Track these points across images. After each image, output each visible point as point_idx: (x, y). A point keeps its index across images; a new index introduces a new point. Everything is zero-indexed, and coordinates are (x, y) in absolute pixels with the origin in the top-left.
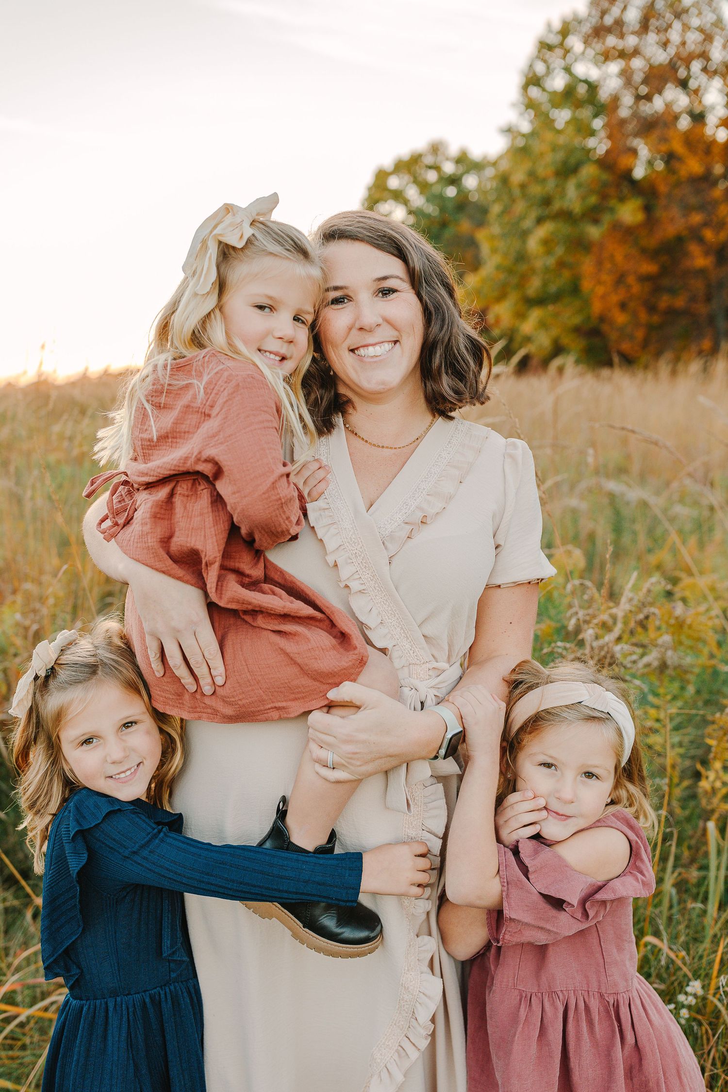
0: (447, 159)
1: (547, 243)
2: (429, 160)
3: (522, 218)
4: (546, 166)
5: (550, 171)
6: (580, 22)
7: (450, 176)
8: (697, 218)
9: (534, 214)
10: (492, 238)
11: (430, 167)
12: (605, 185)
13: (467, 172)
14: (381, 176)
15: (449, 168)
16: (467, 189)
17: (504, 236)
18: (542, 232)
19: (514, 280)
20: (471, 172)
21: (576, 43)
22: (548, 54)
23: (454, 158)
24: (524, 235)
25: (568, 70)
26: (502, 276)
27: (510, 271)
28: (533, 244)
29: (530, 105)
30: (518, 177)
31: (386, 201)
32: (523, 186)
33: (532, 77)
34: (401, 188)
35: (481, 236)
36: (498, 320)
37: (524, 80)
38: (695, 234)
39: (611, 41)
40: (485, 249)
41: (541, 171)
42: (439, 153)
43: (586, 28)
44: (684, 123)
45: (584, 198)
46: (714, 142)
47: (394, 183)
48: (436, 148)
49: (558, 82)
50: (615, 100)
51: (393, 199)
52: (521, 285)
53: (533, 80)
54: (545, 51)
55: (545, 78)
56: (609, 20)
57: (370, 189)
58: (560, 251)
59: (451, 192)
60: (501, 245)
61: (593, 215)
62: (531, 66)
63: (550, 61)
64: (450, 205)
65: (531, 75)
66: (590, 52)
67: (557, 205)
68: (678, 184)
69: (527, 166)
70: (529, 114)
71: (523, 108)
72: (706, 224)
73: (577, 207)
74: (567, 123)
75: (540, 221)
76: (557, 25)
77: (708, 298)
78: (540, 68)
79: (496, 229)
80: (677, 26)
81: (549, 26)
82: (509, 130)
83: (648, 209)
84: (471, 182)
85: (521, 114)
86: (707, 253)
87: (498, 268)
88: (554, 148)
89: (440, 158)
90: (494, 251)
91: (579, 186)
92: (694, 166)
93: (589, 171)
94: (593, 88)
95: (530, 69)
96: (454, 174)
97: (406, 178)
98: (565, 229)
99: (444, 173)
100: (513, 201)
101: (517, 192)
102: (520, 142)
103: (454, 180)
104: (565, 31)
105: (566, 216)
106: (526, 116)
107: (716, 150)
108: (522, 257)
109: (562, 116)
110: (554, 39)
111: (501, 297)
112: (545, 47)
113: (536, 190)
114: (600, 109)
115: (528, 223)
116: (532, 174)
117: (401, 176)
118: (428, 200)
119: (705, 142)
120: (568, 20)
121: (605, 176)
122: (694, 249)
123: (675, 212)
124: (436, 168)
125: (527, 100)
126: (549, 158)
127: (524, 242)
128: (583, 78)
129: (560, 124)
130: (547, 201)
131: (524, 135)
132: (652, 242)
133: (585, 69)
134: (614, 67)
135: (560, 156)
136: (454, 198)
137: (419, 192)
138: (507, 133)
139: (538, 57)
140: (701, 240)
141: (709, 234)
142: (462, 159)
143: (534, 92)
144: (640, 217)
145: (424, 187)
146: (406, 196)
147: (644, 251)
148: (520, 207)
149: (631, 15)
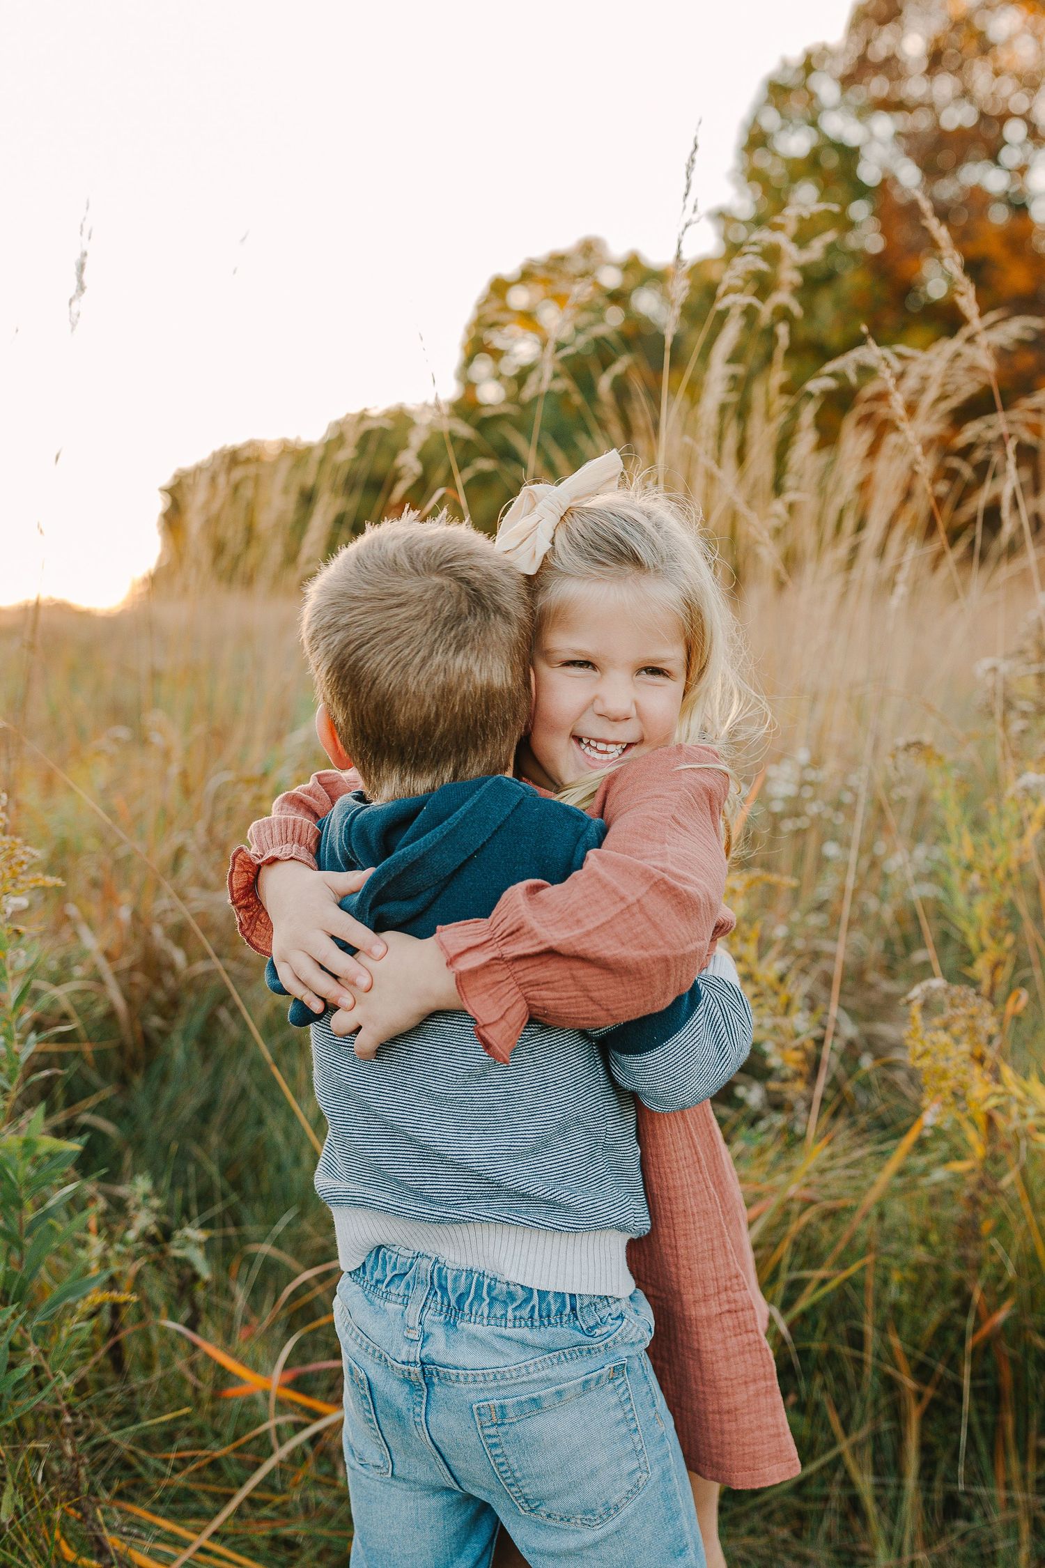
0: (608, 264)
2: (577, 264)
6: (830, 55)
7: (613, 289)
11: (579, 276)
12: (877, 302)
13: (640, 285)
14: (499, 287)
15: (611, 278)
16: (641, 313)
20: (646, 286)
21: (827, 89)
22: (786, 102)
23: (619, 264)
25: (814, 125)
29: (754, 176)
33: (757, 135)
34: (530, 308)
37: (745, 140)
39: (879, 87)
42: (594, 255)
43: (842, 66)
44: (999, 216)
45: (846, 322)
47: (519, 298)
48: (589, 248)
49: (797, 143)
51: (518, 324)
53: (756, 140)
54: (780, 94)
55: (778, 135)
56: (877, 53)
62: (755, 117)
63: (787, 107)
65: (755, 132)
66: (851, 100)
68: (994, 305)
70: (752, 192)
71: (742, 180)
73: (833, 336)
76: (796, 57)
78: (771, 120)
81: (785, 60)
82: (722, 216)
84: (646, 302)
85: (741, 191)
89: (596, 261)
92: (1016, 278)
93: (852, 281)
94: (850, 155)
95: (754, 124)
96: (619, 288)
97: (540, 291)
99: (603, 285)
102: (736, 234)
103: (618, 297)
104: (808, 67)
106: (748, 193)
110: (790, 79)
112: (777, 92)
117: (532, 287)
120: (812, 52)
124: (589, 277)
125: (748, 169)
128: (838, 139)
131: (744, 223)
133: (842, 126)
134: (884, 125)
138: (719, 221)
139: (767, 104)
142: (632, 265)
143: (760, 158)
146: (540, 321)
149: (914, 46)
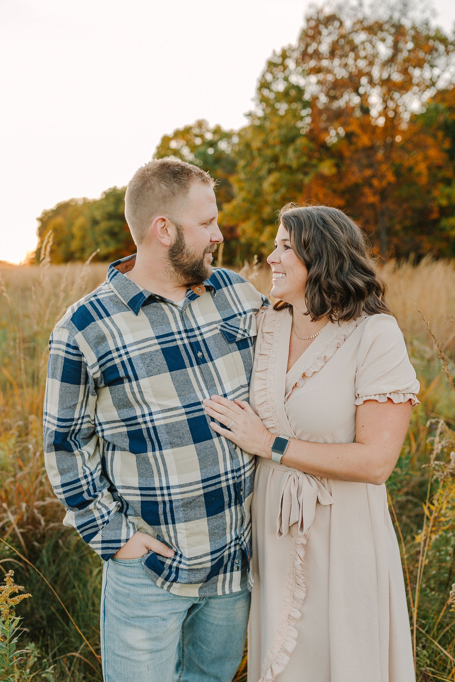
0: (208, 131)
1: (276, 186)
2: (196, 131)
3: (259, 170)
4: (274, 138)
5: (277, 140)
6: (293, 50)
7: (210, 141)
8: (368, 172)
9: (266, 168)
10: (240, 181)
11: (197, 136)
12: (311, 150)
13: (221, 139)
14: (166, 140)
15: (209, 136)
16: (221, 149)
17: (247, 180)
18: (272, 178)
19: (255, 208)
20: (224, 139)
21: (291, 64)
22: (275, 70)
23: (212, 130)
24: (260, 180)
25: (286, 79)
26: (247, 205)
27: (252, 202)
28: (267, 185)
29: (263, 100)
30: (256, 144)
31: (169, 156)
32: (259, 150)
33: (264, 83)
34: (178, 148)
35: (233, 180)
36: (244, 232)
37: (259, 85)
38: (368, 182)
39: (312, 63)
40: (236, 188)
41: (271, 141)
42: (203, 127)
43: (297, 55)
44: (358, 113)
45: (298, 158)
46: (376, 126)
47: (174, 144)
48: (200, 124)
49: (280, 87)
50: (315, 98)
51: (173, 155)
52: (259, 211)
53: (264, 85)
54: (272, 67)
55: (273, 84)
56: (310, 50)
57: (158, 148)
58: (283, 190)
59: (211, 151)
60: (246, 185)
61: (304, 169)
62: (263, 76)
63: (275, 73)
64: (210, 160)
65: (263, 81)
66: (300, 69)
67: (282, 162)
68: (356, 151)
69: (262, 137)
70: (262, 105)
71: (258, 102)
72: (373, 176)
73: (294, 164)
74: (287, 111)
75: (270, 172)
76: (279, 51)
77: (376, 222)
78: (269, 77)
79: (242, 176)
80: (352, 55)
81: (274, 52)
82: (249, 115)
83: (337, 166)
84: (223, 145)
85: (257, 105)
86: (375, 194)
87: (244, 200)
88: (280, 127)
89: (204, 130)
90: (241, 189)
91: (295, 150)
92: (365, 140)
93: (301, 142)
94: (300, 91)
95: (262, 78)
96: (212, 140)
97: (182, 142)
98: (286, 177)
99: (206, 139)
100: (253, 158)
101: (256, 153)
102: (257, 123)
103: (212, 144)
104: (284, 56)
105: (288, 169)
106: (261, 107)
107: (378, 131)
108: (259, 193)
109: (283, 107)
110: (279, 61)
111: (246, 218)
112: (271, 65)
113: (269, 152)
114: (306, 105)
115: (263, 172)
116: (266, 143)
117: (178, 141)
118: (196, 157)
119: (372, 126)
120: (286, 49)
121: (312, 145)
122: (367, 190)
123: (355, 168)
124: (202, 136)
125: (260, 97)
126: (276, 133)
127: (261, 185)
128: (295, 84)
129: (282, 112)
130: (275, 159)
131: (259, 118)
132: (342, 186)
133: (296, 79)
134: (313, 79)
135: (283, 131)
136: (212, 155)
137: (189, 150)
138: (249, 117)
139: (267, 71)
140: (371, 186)
141: (375, 182)
142: (217, 131)
143: (266, 92)
144: (334, 170)
145: (193, 148)
146: (182, 153)
147: (335, 191)
148: (257, 162)
149: (324, 48)
